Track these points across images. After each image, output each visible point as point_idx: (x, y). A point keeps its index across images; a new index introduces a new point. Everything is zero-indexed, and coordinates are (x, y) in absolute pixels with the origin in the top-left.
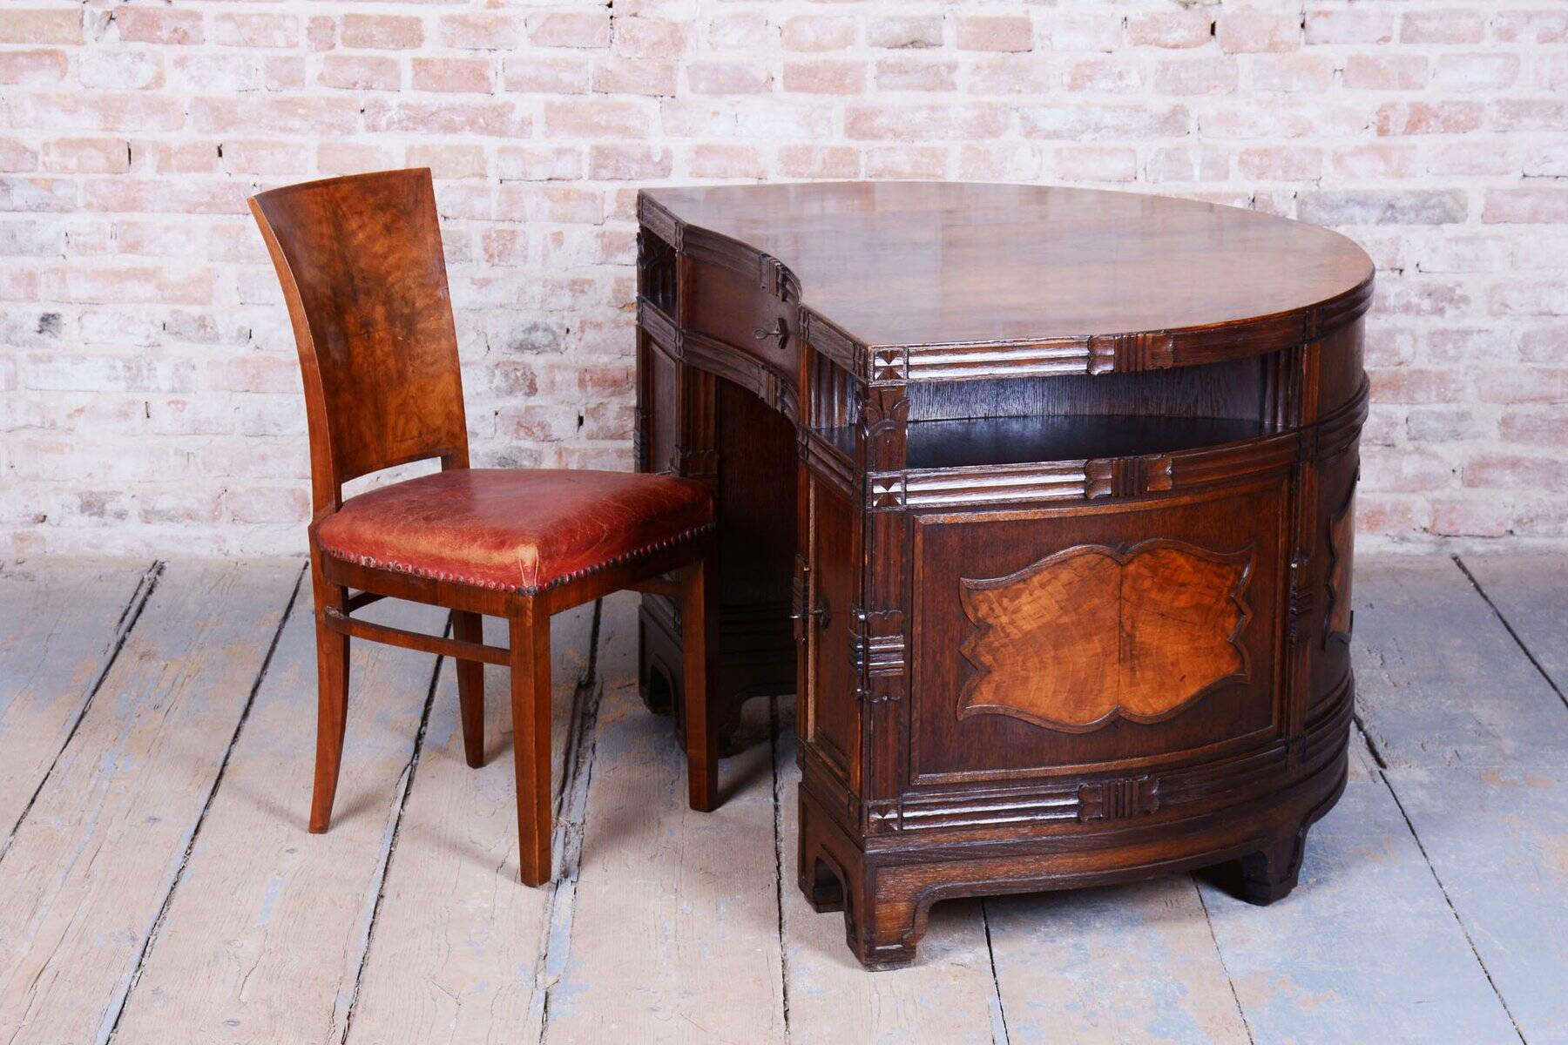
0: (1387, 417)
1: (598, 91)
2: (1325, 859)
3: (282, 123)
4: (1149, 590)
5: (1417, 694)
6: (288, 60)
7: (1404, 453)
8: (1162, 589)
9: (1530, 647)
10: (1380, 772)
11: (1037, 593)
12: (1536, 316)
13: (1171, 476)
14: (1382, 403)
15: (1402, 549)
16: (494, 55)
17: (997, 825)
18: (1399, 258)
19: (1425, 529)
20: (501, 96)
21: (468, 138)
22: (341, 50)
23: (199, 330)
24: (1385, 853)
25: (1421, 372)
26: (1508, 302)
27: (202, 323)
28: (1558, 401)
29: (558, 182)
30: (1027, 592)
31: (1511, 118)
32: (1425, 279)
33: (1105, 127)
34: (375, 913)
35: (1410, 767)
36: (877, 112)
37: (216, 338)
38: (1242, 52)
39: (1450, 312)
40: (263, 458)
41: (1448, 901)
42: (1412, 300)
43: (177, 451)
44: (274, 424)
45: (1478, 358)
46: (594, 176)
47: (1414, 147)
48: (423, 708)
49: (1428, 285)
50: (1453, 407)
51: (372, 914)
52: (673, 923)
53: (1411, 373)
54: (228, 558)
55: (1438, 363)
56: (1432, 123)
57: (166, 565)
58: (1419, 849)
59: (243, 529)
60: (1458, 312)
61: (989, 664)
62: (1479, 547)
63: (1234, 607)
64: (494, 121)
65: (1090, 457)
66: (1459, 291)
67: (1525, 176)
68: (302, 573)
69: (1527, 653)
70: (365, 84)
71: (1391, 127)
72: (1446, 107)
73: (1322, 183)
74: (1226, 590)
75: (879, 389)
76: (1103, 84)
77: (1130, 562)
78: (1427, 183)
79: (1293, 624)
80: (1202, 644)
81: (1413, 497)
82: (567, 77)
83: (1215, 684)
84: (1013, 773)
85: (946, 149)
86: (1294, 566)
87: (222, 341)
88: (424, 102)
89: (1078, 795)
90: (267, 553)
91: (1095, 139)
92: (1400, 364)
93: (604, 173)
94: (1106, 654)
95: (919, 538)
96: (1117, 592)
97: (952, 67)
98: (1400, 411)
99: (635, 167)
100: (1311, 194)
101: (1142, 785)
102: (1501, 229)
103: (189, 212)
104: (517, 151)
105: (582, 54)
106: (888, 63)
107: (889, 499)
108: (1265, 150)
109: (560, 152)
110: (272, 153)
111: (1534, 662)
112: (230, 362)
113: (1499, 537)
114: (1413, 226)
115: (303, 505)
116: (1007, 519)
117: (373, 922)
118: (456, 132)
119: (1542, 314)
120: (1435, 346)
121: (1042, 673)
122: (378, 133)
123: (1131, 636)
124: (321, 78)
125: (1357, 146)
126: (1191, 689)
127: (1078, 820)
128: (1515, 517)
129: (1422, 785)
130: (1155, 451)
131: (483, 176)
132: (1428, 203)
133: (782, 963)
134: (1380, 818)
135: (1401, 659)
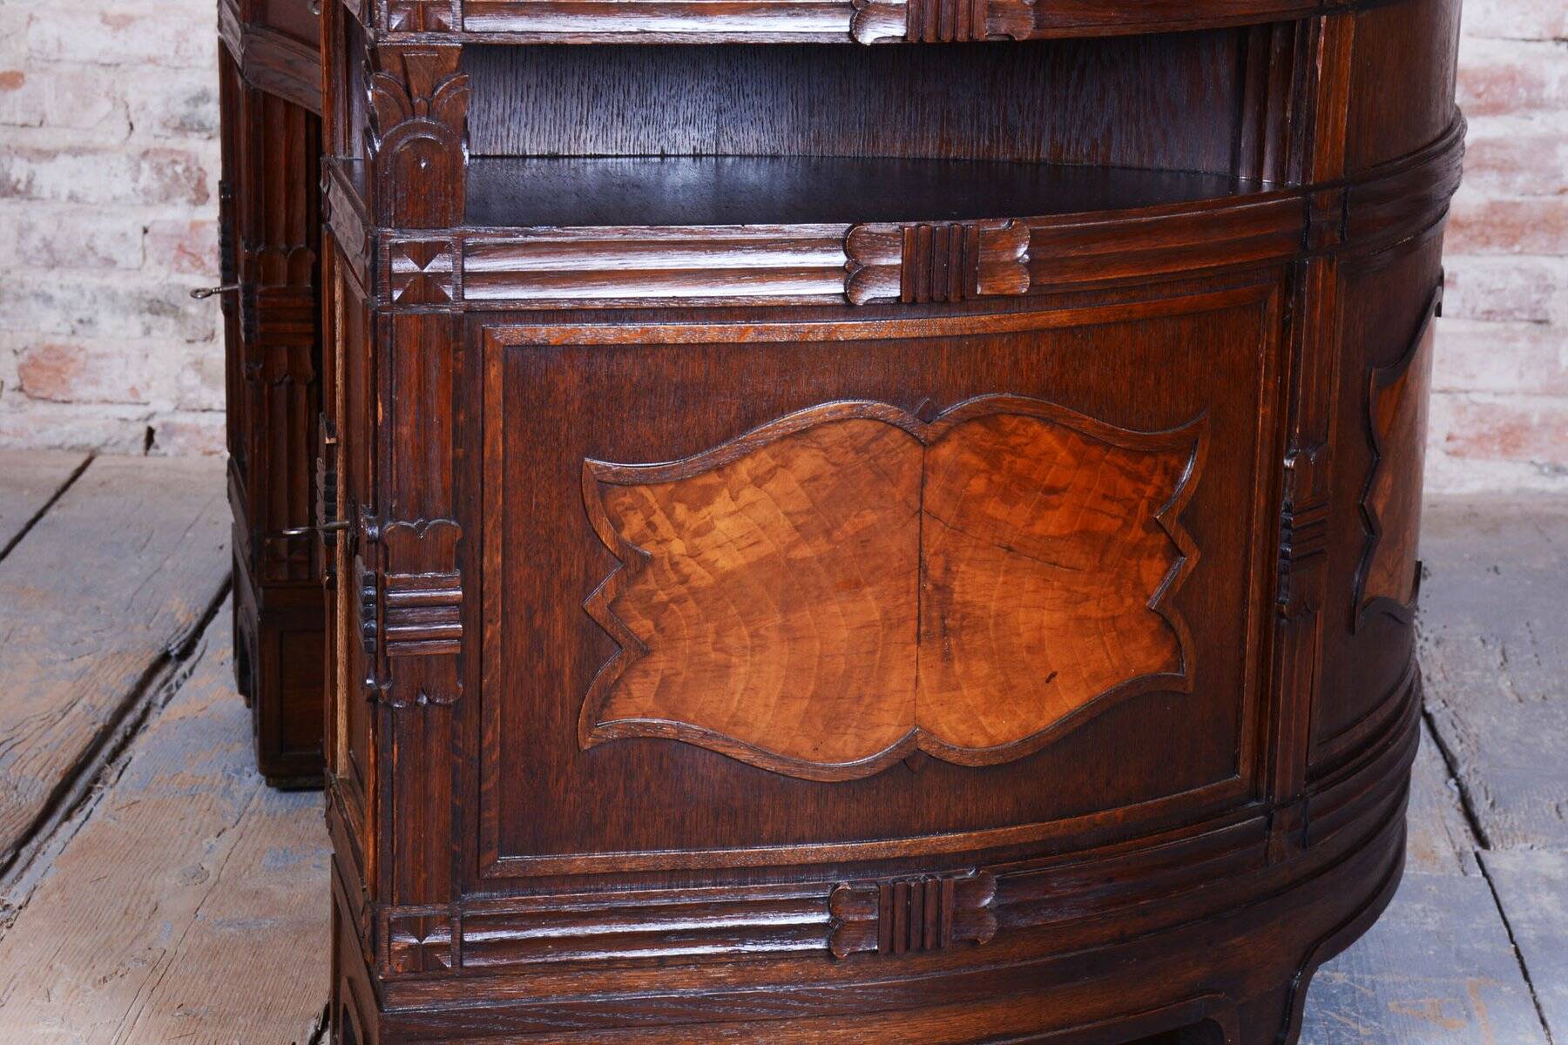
0: (1539, 275)
2: (1354, 1026)
4: (981, 499)
5: (1556, 716)
8: (1006, 497)
10: (1477, 855)
11: (748, 494)
13: (1028, 265)
14: (1532, 254)
15: (1555, 485)
17: (662, 961)
24: (1469, 1017)
30: (726, 492)
35: (1532, 847)
58: (1534, 1011)
61: (645, 636)
63: (1162, 540)
65: (857, 218)
74: (1143, 504)
75: (399, 51)
77: (942, 438)
79: (1285, 578)
80: (1092, 610)
83: (1118, 691)
84: (696, 857)
86: (1288, 463)
89: (829, 905)
94: (890, 623)
95: (494, 372)
96: (914, 500)
98: (1560, 268)
101: (961, 887)
107: (427, 287)
116: (681, 340)
121: (757, 658)
123: (943, 589)
126: (1068, 701)
127: (828, 955)
129: (1551, 884)
130: (996, 214)
134: (1466, 946)
135: (1536, 656)
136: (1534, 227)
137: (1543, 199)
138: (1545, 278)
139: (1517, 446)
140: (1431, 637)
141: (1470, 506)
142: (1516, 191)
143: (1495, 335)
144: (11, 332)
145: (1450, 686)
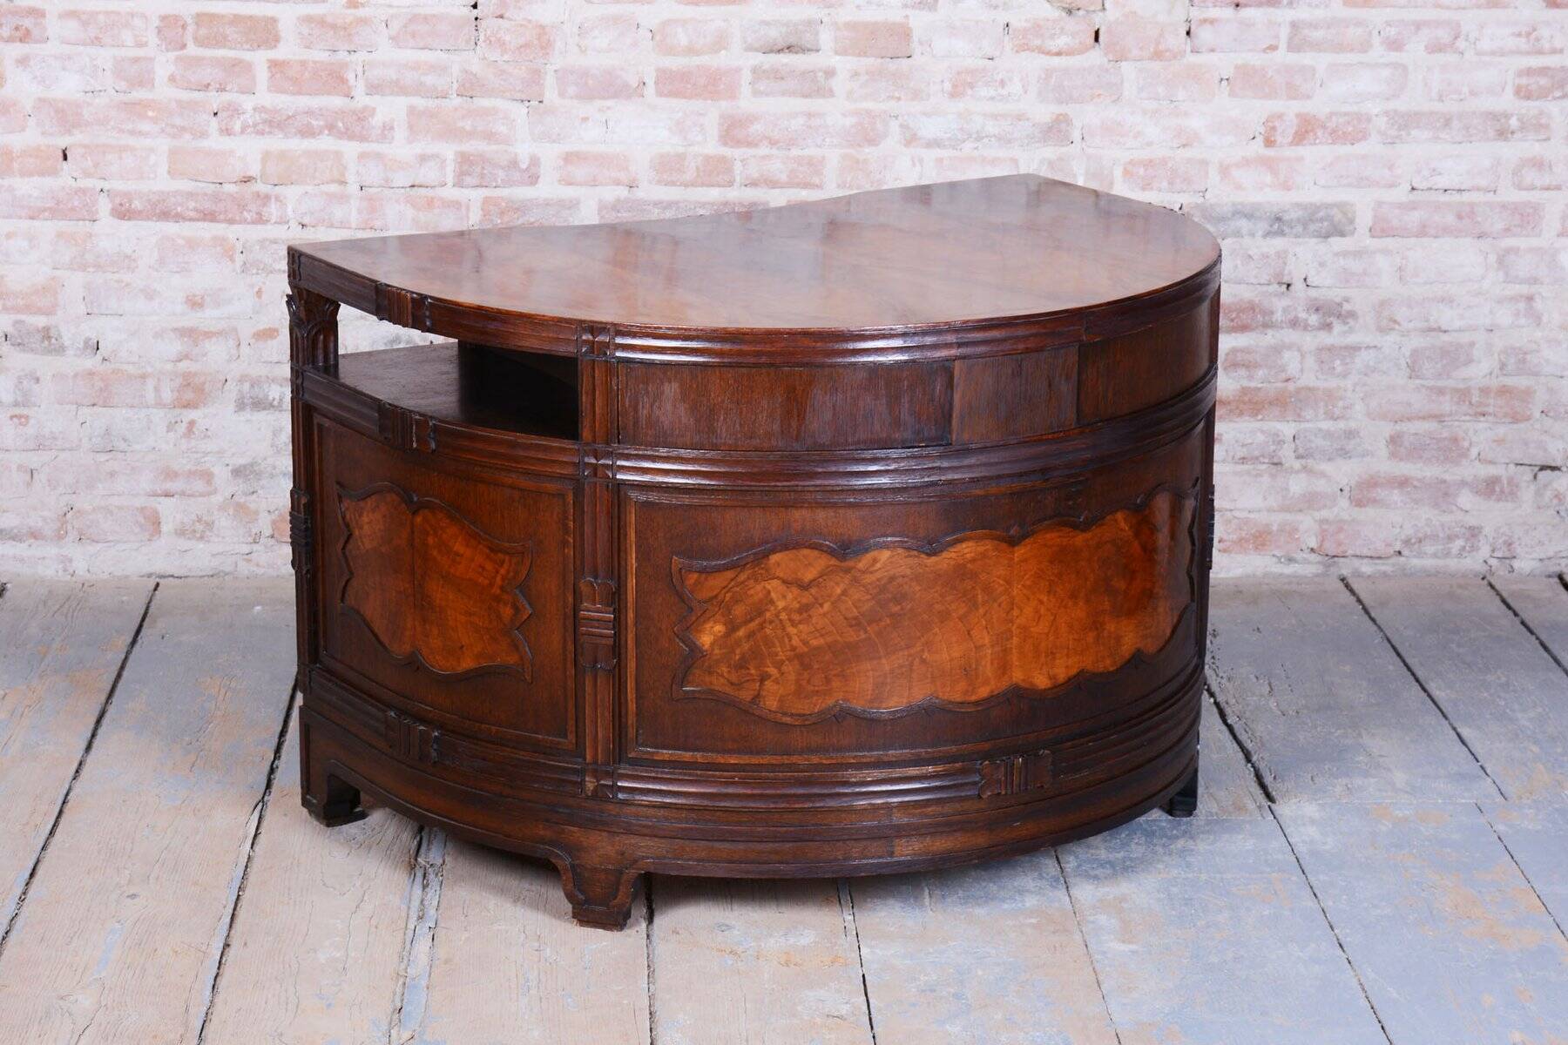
0: (1274, 434)
1: (462, 96)
2: (1214, 901)
3: (130, 127)
5: (1307, 724)
6: (136, 60)
7: (1292, 471)
9: (1419, 674)
10: (1269, 807)
12: (1424, 332)
14: (1269, 420)
15: (1289, 570)
16: (354, 57)
18: (1286, 272)
19: (1312, 550)
20: (362, 99)
21: (326, 143)
22: (192, 50)
23: (43, 342)
24: (1275, 894)
25: (1309, 389)
26: (1396, 318)
27: (46, 334)
28: (1446, 419)
29: (420, 189)
31: (1399, 129)
32: (1313, 293)
33: (987, 137)
34: (220, 962)
35: (1299, 802)
36: (751, 119)
37: (61, 350)
38: (1126, 60)
39: (1338, 327)
40: (112, 474)
41: (1340, 945)
42: (1300, 315)
43: (20, 467)
44: (123, 439)
45: (1365, 375)
46: (459, 184)
47: (1300, 159)
48: (277, 740)
49: (1316, 299)
50: (1341, 425)
51: (217, 964)
52: (536, 972)
53: (1298, 391)
54: (74, 579)
55: (1326, 380)
56: (1320, 133)
57: (9, 586)
58: (1309, 889)
59: (92, 549)
60: (1346, 328)
62: (1367, 568)
64: (354, 126)
66: (1347, 307)
67: (1413, 189)
68: (152, 595)
69: (1417, 680)
70: (218, 86)
71: (1279, 139)
72: (1334, 118)
73: (1208, 195)
76: (984, 92)
78: (1315, 196)
81: (1300, 517)
82: (429, 80)
85: (824, 158)
87: (67, 352)
88: (281, 106)
90: (116, 574)
91: (976, 148)
92: (1288, 380)
93: (468, 180)
97: (830, 73)
98: (1287, 429)
99: (501, 174)
100: (1197, 206)
102: (1389, 242)
103: (32, 218)
104: (379, 157)
105: (444, 56)
106: (763, 68)
108: (1151, 161)
109: (423, 159)
110: (121, 158)
111: (1425, 690)
112: (76, 375)
113: (1388, 558)
114: (1301, 240)
115: (154, 524)
117: (218, 974)
118: (314, 137)
119: (1431, 330)
120: (1322, 362)
122: (232, 137)
124: (172, 79)
125: (1243, 158)
128: (1403, 537)
129: (1313, 821)
131: (343, 183)
132: (1316, 216)
133: (648, 1016)
134: (1269, 857)
135: (1290, 686)
136: (1270, 403)
137: (1275, 385)
138: (1278, 436)
139: (1263, 545)
140: (1225, 676)
141: (1236, 586)
142: (1258, 380)
143: (1248, 473)
144: (267, 498)
145: (1240, 706)
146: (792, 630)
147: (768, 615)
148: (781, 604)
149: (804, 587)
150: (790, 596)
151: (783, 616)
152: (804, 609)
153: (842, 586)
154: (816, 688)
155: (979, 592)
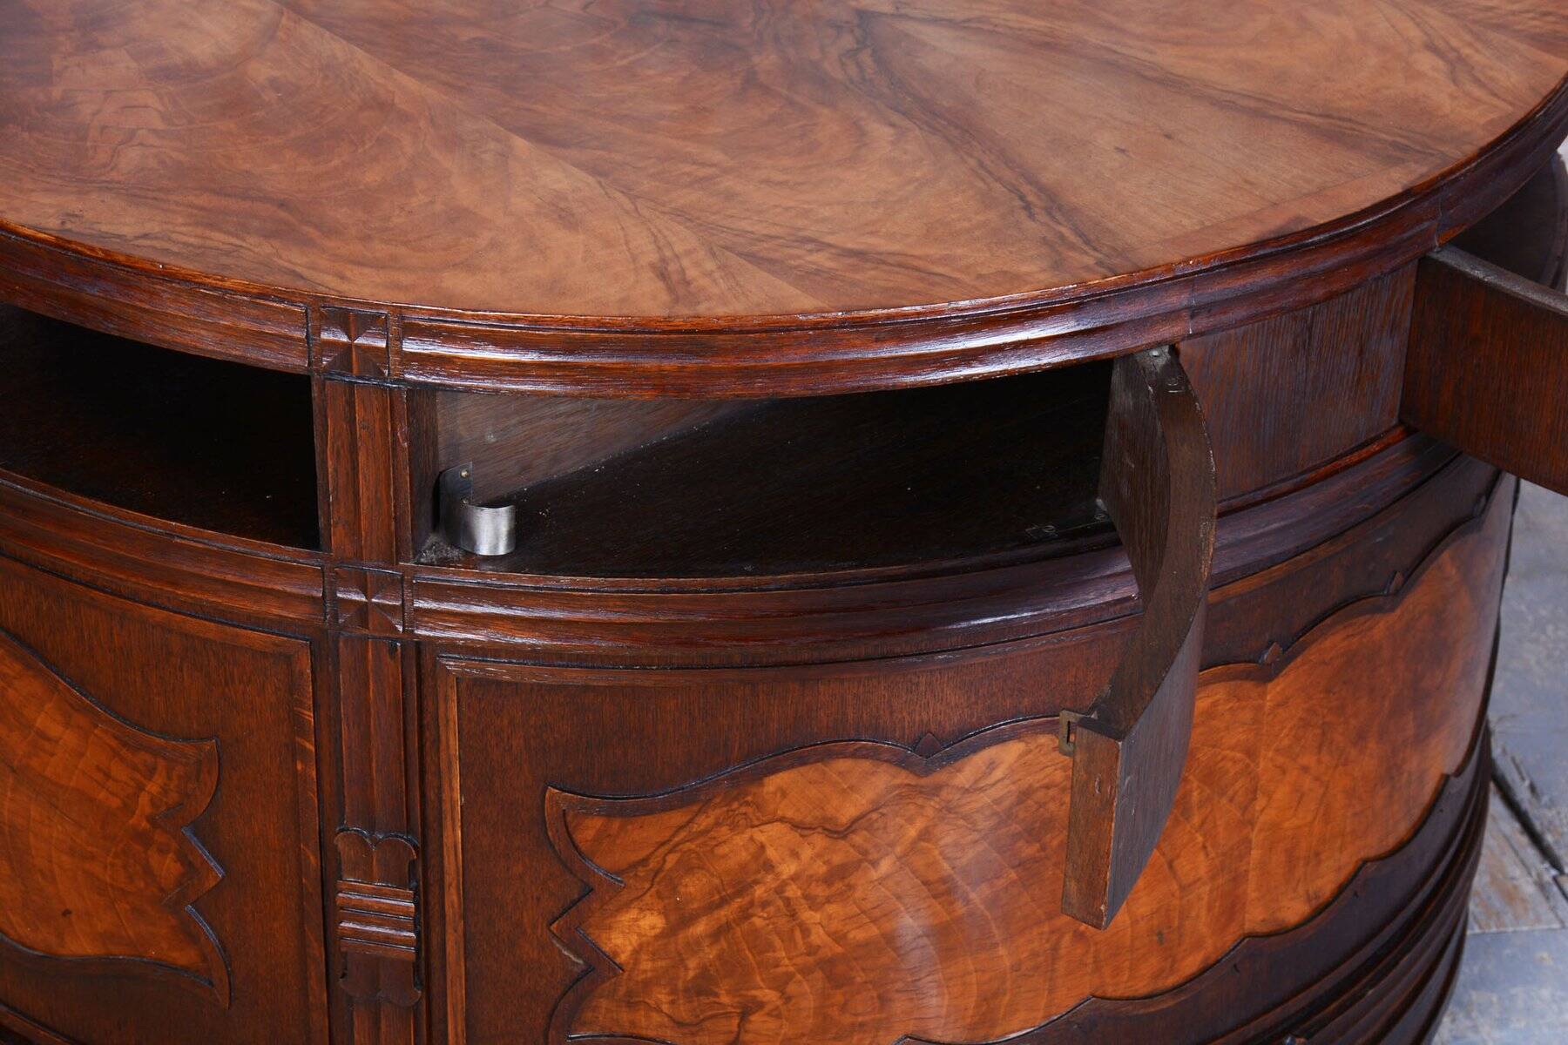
146: (809, 916)
147: (759, 891)
148: (788, 869)
149: (838, 833)
150: (807, 853)
151: (793, 891)
152: (839, 875)
153: (920, 824)
154: (860, 1019)
155: (1195, 784)
